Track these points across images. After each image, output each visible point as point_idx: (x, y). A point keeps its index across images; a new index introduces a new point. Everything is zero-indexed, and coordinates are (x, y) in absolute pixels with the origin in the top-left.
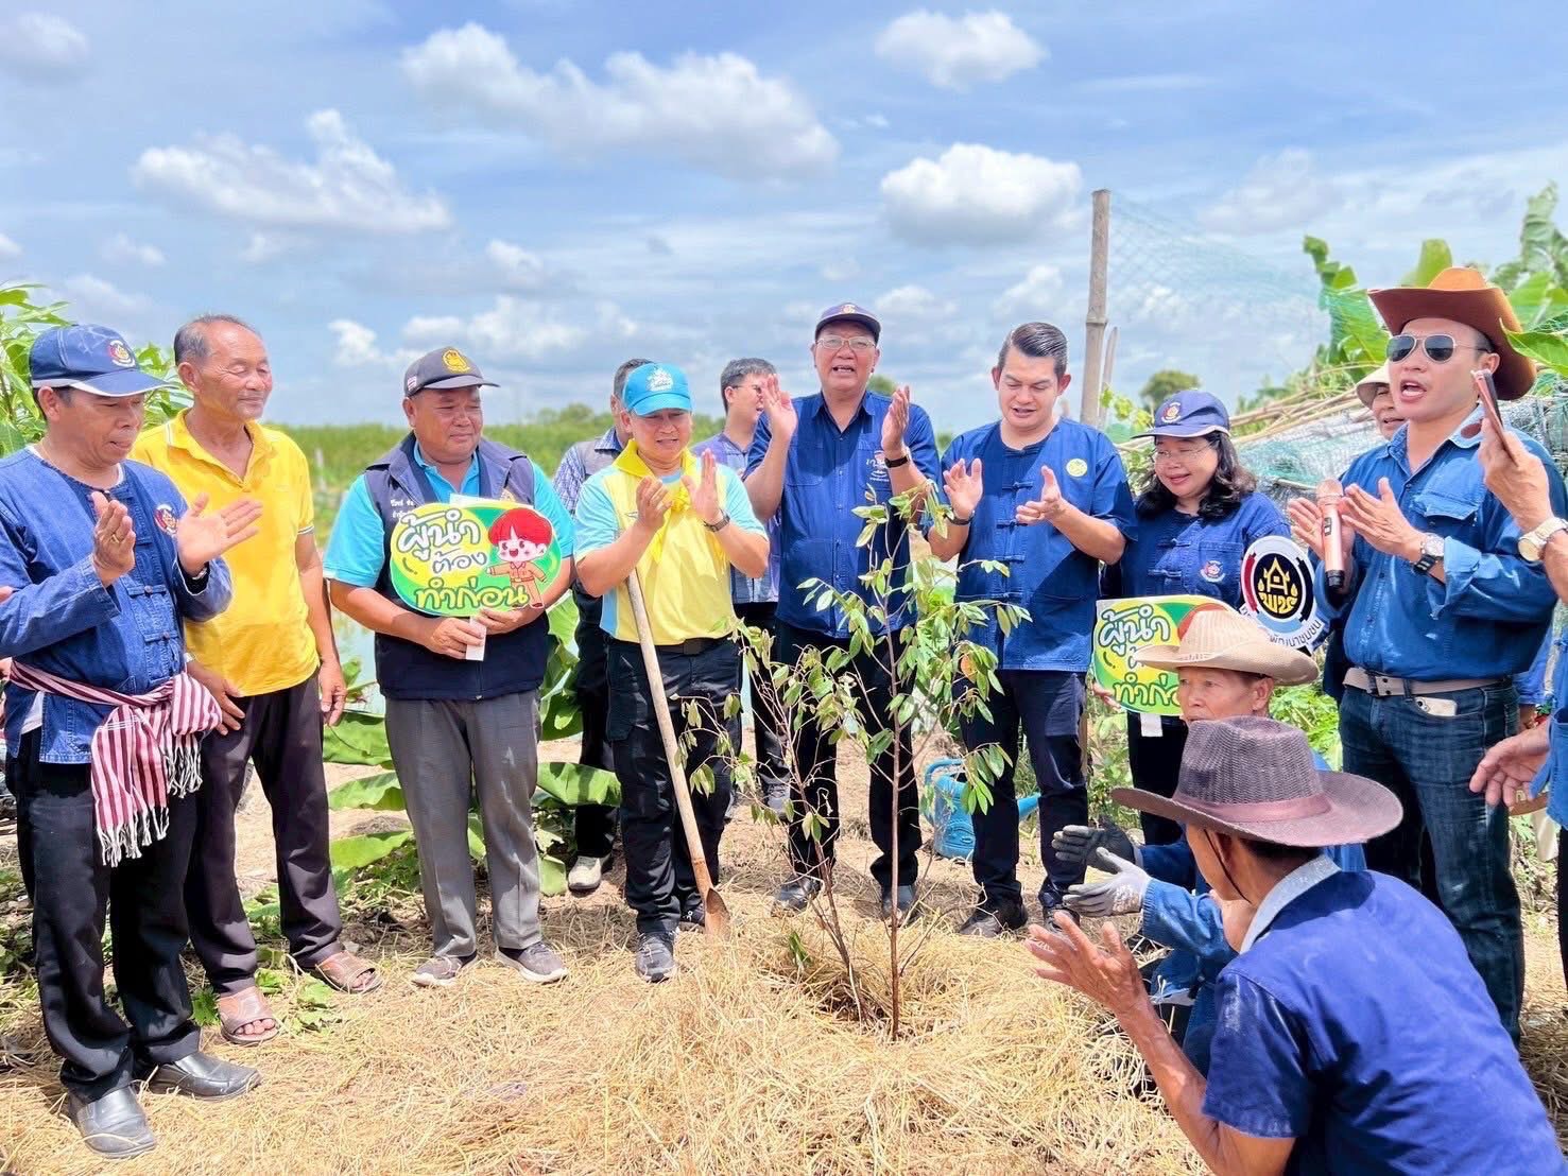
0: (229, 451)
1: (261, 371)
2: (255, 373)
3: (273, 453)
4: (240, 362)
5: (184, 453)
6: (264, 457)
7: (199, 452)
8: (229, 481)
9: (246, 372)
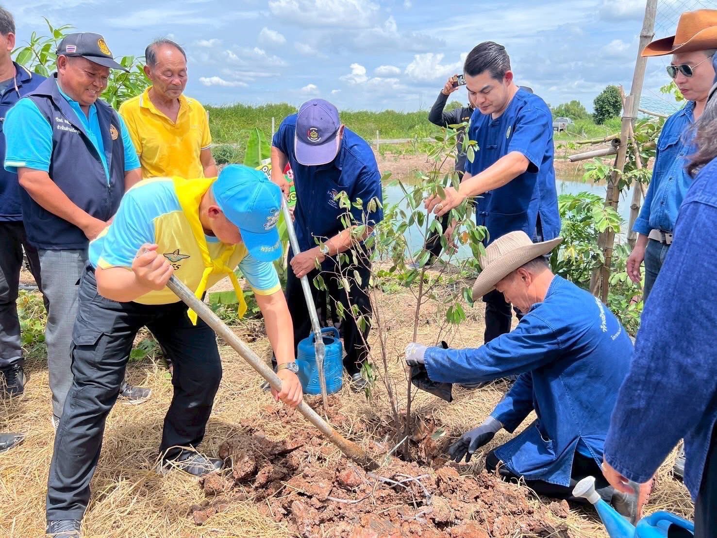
0: (169, 108)
1: (180, 76)
2: (176, 76)
3: (190, 109)
4: (169, 70)
5: (148, 110)
6: (186, 111)
7: (154, 110)
8: (169, 124)
9: (173, 75)
